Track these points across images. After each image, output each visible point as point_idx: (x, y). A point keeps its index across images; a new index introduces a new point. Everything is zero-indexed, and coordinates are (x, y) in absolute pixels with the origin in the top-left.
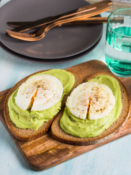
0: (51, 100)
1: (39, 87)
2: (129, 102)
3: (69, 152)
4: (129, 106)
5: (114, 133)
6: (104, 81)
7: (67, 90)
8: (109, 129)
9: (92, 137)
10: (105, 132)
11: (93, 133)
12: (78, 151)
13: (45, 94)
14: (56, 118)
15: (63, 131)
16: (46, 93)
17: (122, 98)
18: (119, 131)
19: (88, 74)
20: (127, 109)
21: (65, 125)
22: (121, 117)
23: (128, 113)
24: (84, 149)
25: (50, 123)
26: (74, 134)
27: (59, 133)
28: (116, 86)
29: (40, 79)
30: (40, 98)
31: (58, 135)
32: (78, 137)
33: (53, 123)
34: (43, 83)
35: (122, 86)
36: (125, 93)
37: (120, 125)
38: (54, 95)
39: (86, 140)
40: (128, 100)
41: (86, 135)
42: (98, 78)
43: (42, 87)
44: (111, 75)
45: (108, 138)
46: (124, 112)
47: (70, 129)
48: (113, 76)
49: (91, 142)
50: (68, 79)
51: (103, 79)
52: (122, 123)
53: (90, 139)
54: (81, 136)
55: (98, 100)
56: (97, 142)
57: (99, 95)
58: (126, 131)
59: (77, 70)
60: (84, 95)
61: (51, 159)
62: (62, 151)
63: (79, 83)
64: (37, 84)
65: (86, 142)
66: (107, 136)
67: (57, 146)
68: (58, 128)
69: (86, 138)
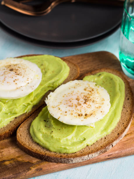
0: (21, 88)
1: (11, 70)
2: (131, 114)
3: (31, 168)
4: (130, 119)
5: (99, 152)
6: (106, 81)
7: (53, 84)
8: (93, 146)
9: (66, 153)
10: (86, 149)
11: (67, 148)
12: (44, 168)
13: (16, 80)
14: (28, 119)
15: (31, 138)
16: (18, 80)
17: (124, 107)
18: (108, 150)
19: (90, 69)
20: (125, 124)
21: (35, 130)
22: (114, 132)
23: (125, 128)
24: (53, 167)
25: (17, 124)
26: (43, 145)
27: (26, 139)
28: (119, 89)
29: (15, 63)
30: (8, 82)
31: (22, 143)
32: (48, 150)
33: (22, 125)
34: (19, 67)
35: (129, 91)
36: (130, 101)
37: (110, 143)
38: (28, 83)
39: (57, 155)
40: (131, 111)
41: (59, 149)
42: (100, 75)
43: (16, 71)
44: (118, 74)
45: (89, 158)
46: (120, 125)
47: (40, 137)
48: (120, 76)
49: (64, 159)
50: (60, 71)
51: (106, 78)
52: (113, 141)
53: (63, 155)
54: (51, 149)
55: (87, 102)
56: (72, 161)
57: (91, 97)
58: (117, 152)
59: (79, 61)
60: (72, 93)
61: (5, 173)
62: (22, 164)
63: (73, 78)
64: (10, 67)
65: (57, 159)
66: (87, 156)
67: (18, 157)
68: (26, 133)
69: (58, 153)
